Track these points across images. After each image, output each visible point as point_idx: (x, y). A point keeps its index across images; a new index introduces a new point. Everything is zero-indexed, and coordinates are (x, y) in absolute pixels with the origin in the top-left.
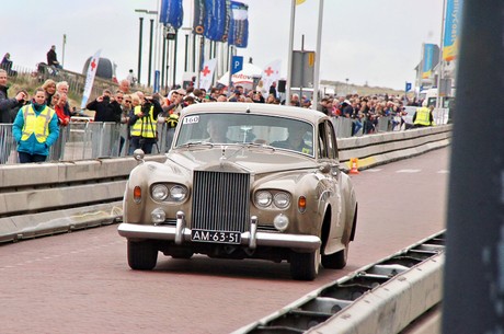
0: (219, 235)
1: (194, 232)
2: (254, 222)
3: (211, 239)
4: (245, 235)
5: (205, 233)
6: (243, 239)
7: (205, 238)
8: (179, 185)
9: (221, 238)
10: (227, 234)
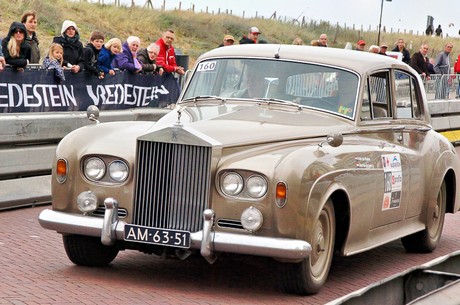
0: (161, 234)
1: (127, 228)
2: (208, 218)
3: (150, 239)
4: (196, 236)
5: (143, 230)
6: (193, 242)
7: (142, 237)
8: (120, 160)
9: (163, 239)
10: (172, 234)
